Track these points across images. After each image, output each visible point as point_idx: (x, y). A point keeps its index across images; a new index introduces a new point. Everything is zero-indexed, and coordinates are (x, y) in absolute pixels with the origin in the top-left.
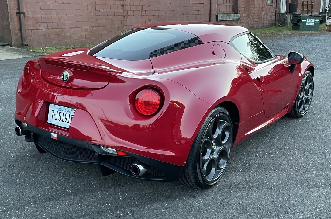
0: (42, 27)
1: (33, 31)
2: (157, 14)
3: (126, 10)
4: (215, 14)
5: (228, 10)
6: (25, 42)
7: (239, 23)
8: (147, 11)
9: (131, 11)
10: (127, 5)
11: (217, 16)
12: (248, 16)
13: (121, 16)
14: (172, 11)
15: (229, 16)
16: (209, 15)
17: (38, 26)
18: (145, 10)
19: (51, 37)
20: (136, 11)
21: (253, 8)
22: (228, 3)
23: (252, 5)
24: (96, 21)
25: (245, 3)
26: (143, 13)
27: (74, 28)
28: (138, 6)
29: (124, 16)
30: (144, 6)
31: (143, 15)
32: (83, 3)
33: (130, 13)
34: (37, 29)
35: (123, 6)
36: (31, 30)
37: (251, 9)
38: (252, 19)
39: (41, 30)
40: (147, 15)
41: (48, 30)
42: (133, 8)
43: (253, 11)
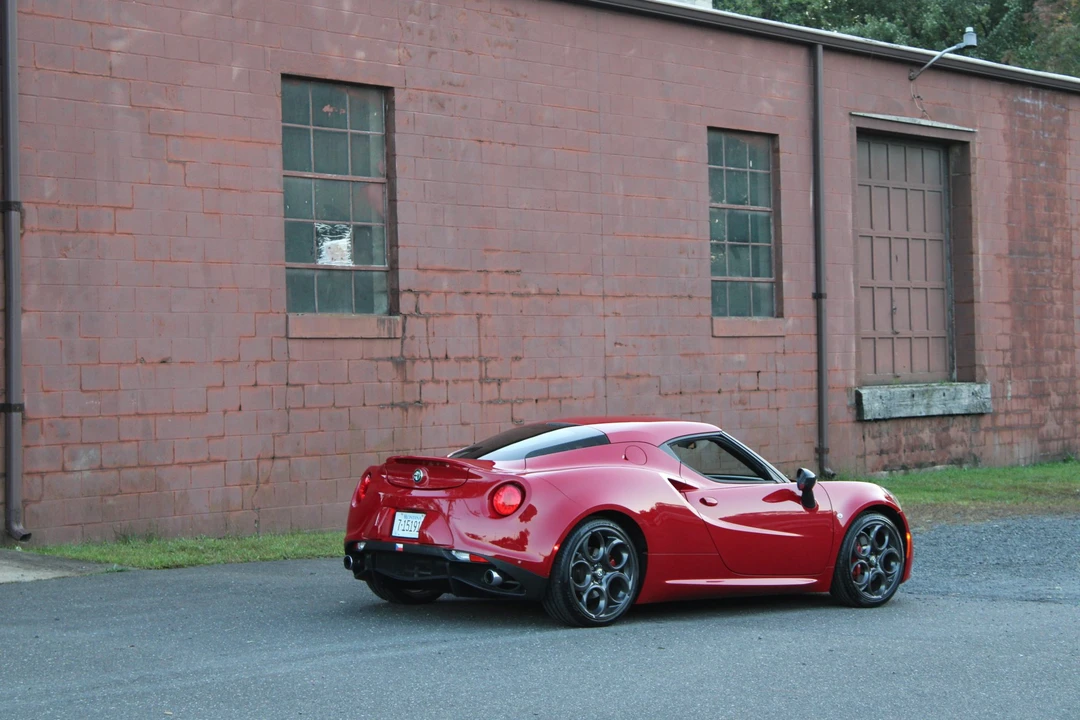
0: (82, 462)
1: (47, 478)
2: (554, 392)
3: (412, 382)
4: (848, 389)
5: (920, 362)
6: (18, 523)
7: (987, 430)
8: (507, 380)
9: (438, 382)
10: (421, 358)
11: (859, 396)
12: (1039, 394)
13: (393, 405)
14: (628, 377)
15: (923, 394)
16: (814, 392)
17: (66, 459)
18: (497, 375)
19: (111, 501)
20: (456, 381)
21: (1063, 348)
22: (919, 328)
23: (1054, 336)
24: (288, 432)
25: (1014, 328)
26: (491, 391)
27: (202, 463)
28: (467, 359)
29: (404, 407)
30: (495, 358)
31: (490, 402)
32: (239, 360)
33: (430, 392)
34: (64, 470)
35: (400, 363)
36: (41, 474)
37: (1050, 354)
38: (1063, 407)
39: (77, 474)
40: (505, 402)
41: (100, 474)
42: (444, 370)
43: (1065, 367)
